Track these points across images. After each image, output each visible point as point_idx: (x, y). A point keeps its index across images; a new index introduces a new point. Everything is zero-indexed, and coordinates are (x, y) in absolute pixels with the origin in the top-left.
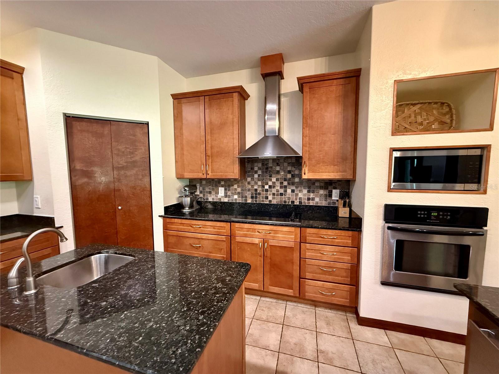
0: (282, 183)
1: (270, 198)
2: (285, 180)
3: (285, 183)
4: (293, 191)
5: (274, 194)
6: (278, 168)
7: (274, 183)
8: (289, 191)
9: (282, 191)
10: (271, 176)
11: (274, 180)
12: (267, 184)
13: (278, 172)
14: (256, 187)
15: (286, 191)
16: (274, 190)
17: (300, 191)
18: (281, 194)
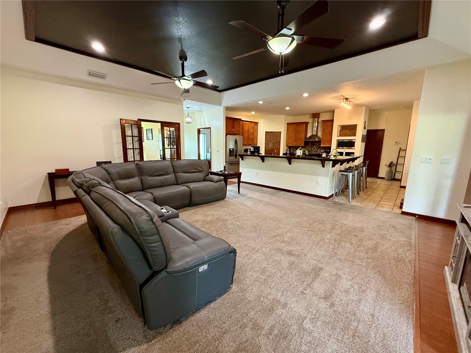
0: (317, 148)
1: (313, 152)
2: (318, 147)
3: (318, 148)
4: (320, 150)
5: (314, 151)
6: (316, 144)
7: (314, 148)
8: (319, 150)
9: (317, 150)
10: (314, 146)
12: (312, 148)
13: (316, 145)
14: (309, 149)
16: (314, 150)
17: (322, 150)
18: (316, 151)
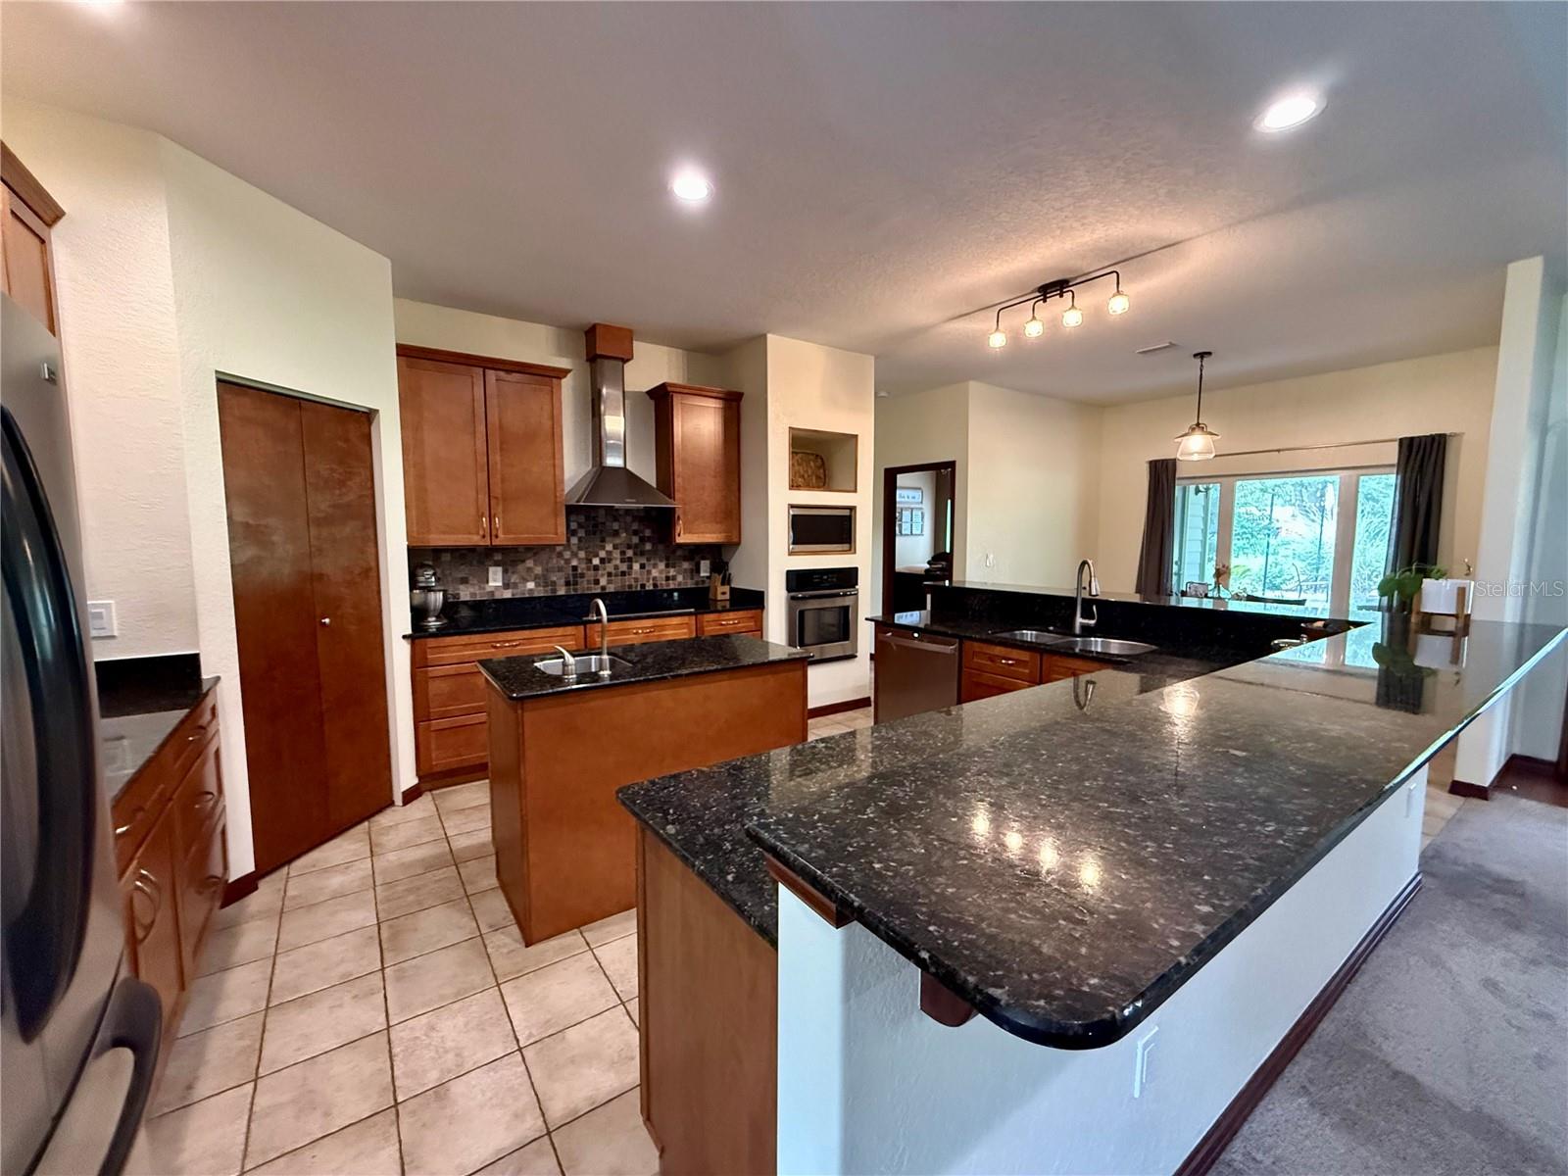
0: (623, 553)
1: (603, 581)
2: (629, 547)
3: (630, 553)
4: (642, 566)
5: (609, 574)
6: (616, 526)
7: (609, 553)
8: (636, 567)
9: (624, 567)
10: (603, 540)
11: (609, 547)
12: (597, 555)
13: (616, 534)
14: (574, 563)
15: (630, 567)
16: (610, 567)
17: (655, 566)
18: (623, 574)
